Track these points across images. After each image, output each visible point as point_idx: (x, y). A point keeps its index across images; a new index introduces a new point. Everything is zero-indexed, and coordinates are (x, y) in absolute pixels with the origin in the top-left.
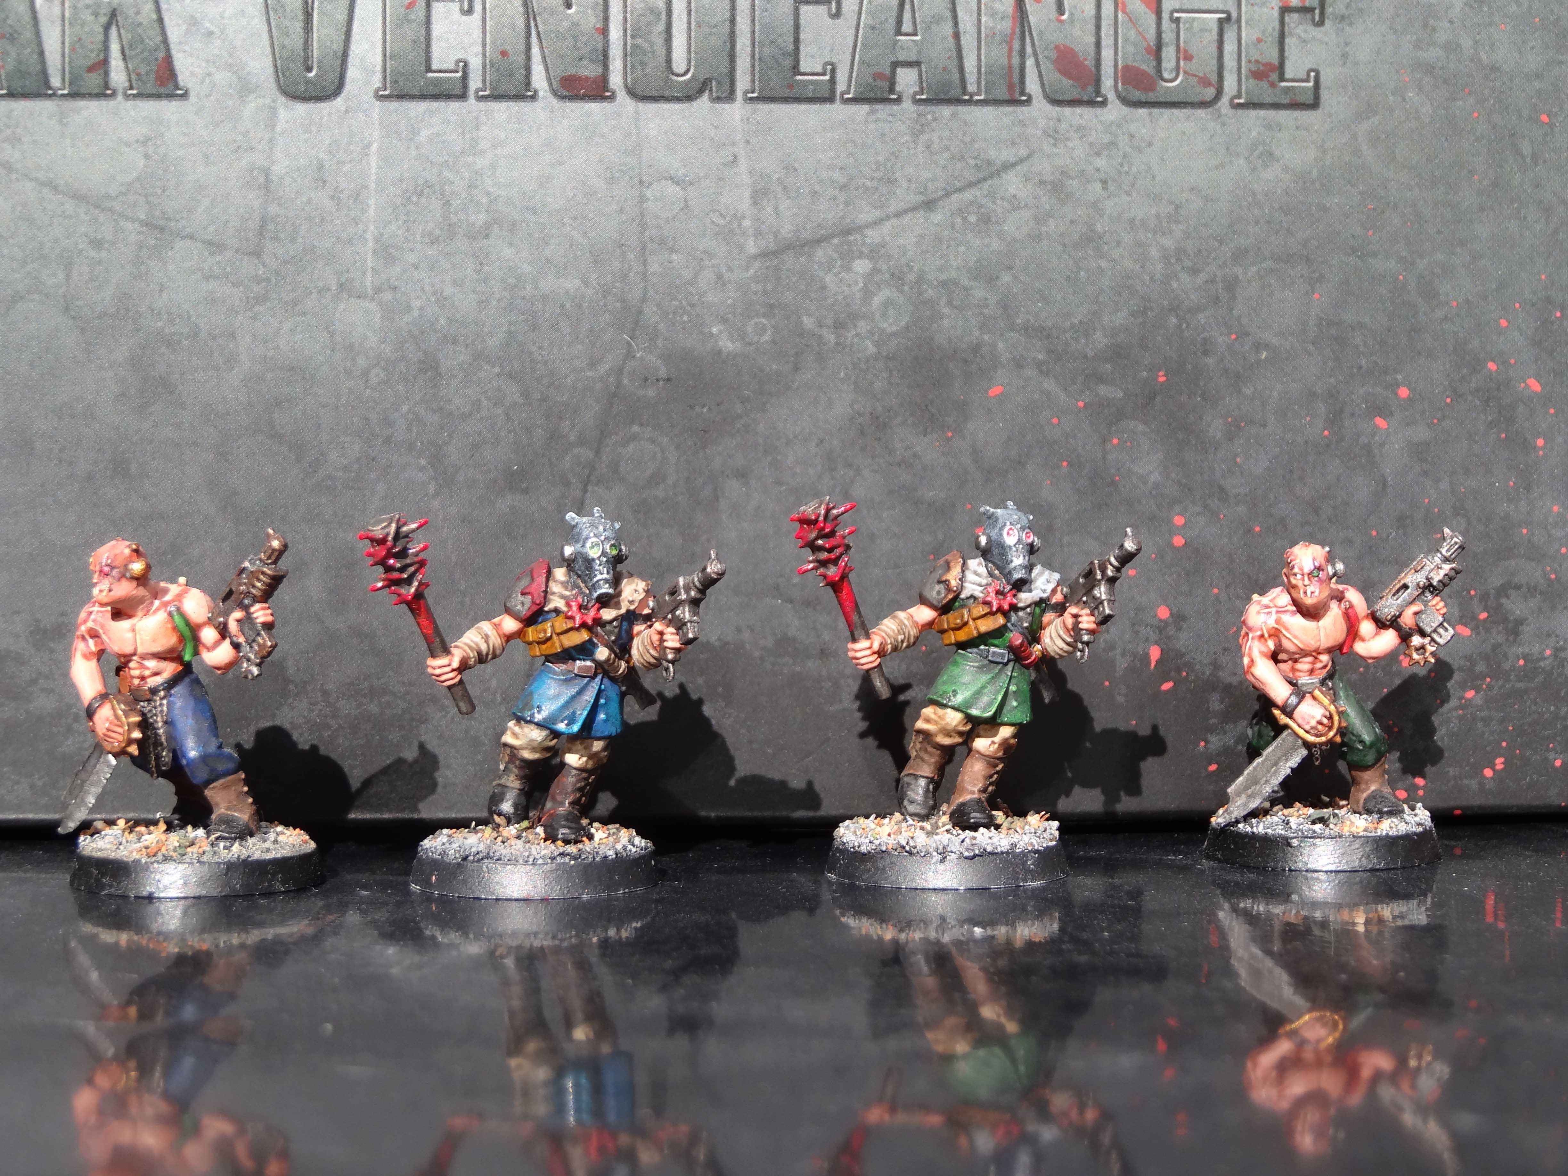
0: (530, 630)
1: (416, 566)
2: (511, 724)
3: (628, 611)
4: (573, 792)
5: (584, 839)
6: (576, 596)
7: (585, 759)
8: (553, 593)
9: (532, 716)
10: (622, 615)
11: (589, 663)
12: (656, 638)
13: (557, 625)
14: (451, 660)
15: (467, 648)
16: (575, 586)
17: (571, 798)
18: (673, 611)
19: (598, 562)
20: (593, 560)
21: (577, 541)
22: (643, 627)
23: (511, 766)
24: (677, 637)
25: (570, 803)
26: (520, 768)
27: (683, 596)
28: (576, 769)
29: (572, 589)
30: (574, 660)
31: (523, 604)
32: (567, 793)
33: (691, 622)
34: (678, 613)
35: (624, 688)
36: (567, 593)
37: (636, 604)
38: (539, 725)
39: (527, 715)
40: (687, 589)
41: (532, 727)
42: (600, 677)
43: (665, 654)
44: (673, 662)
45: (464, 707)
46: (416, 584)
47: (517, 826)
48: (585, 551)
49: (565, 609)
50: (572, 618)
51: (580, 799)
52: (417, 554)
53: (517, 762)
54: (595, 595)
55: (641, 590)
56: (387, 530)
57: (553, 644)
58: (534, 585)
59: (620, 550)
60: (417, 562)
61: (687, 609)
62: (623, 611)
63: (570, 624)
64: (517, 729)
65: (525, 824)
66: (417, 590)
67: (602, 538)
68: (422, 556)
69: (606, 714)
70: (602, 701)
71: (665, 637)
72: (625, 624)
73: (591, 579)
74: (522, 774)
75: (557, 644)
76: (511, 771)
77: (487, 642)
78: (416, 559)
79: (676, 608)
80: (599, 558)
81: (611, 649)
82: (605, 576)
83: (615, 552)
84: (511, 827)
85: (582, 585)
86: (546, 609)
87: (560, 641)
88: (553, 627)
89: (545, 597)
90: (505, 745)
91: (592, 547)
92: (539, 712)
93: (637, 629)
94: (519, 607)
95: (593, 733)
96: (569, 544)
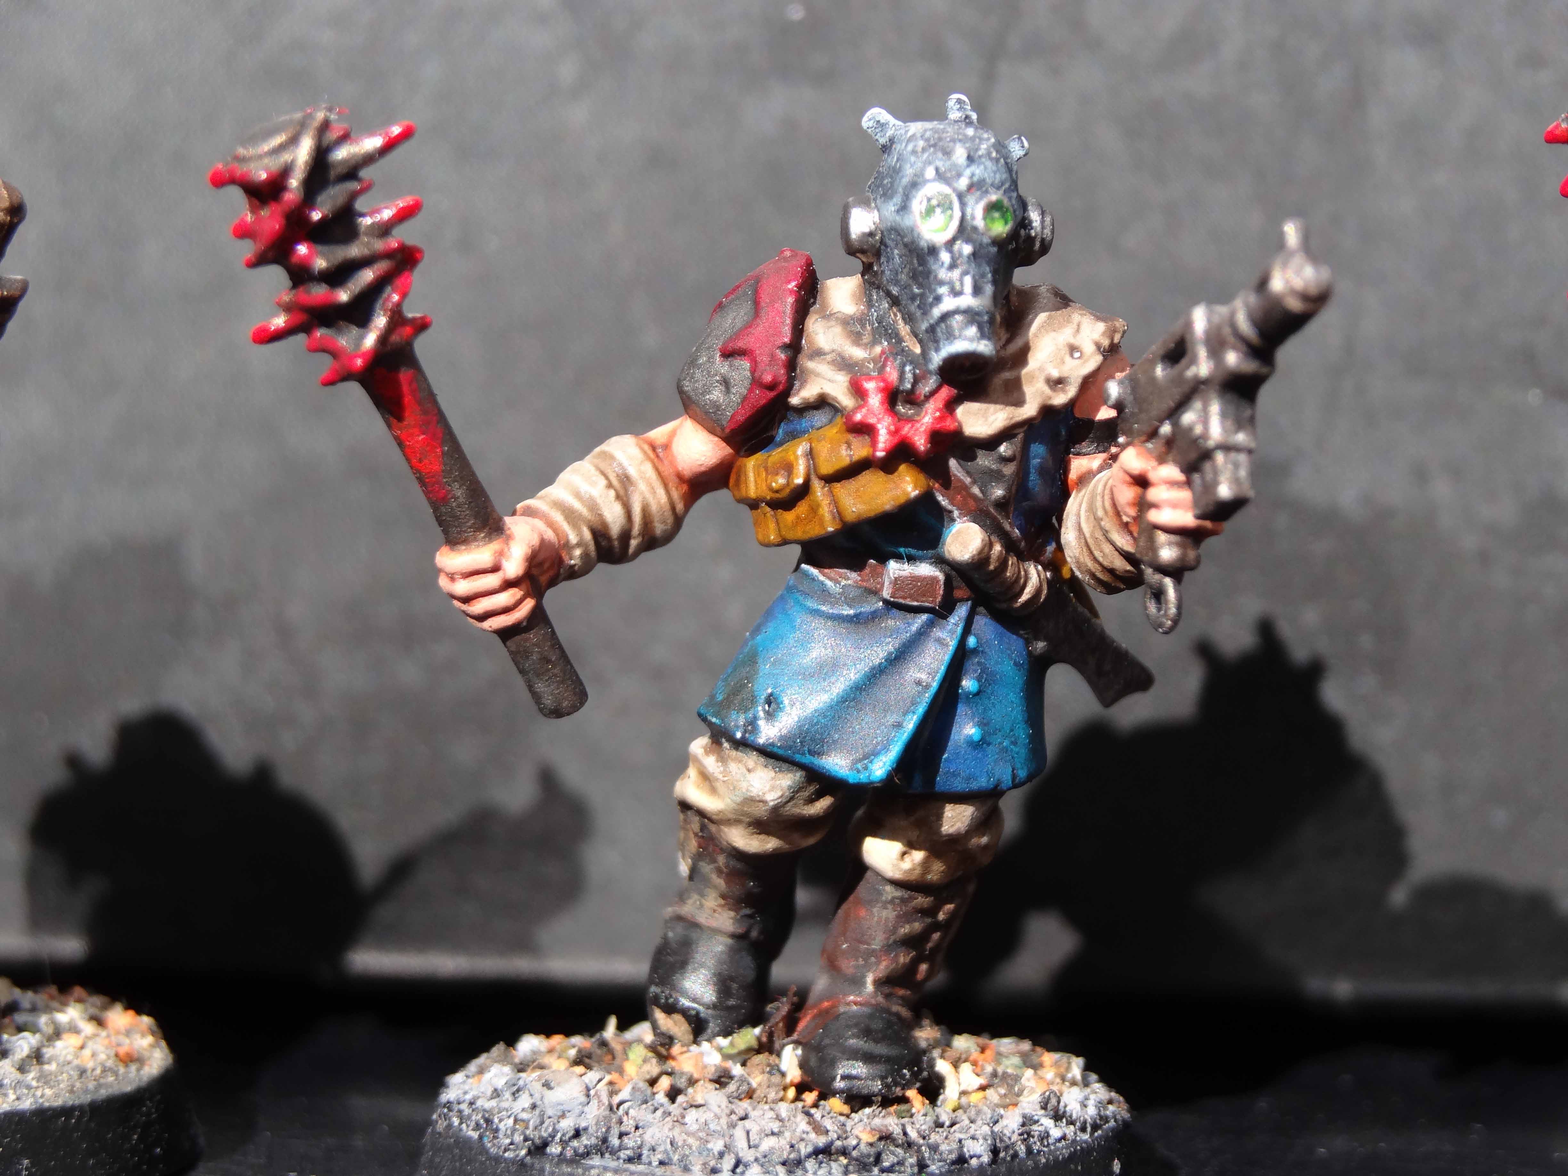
0: (751, 464)
1: (382, 266)
2: (699, 746)
3: (1047, 411)
4: (888, 948)
5: (911, 1093)
6: (881, 363)
7: (918, 856)
8: (818, 353)
9: (752, 724)
10: (1028, 423)
11: (925, 569)
12: (1127, 494)
13: (823, 450)
14: (501, 554)
15: (558, 518)
16: (885, 331)
17: (883, 967)
18: (1174, 413)
19: (945, 257)
20: (933, 251)
21: (887, 195)
22: (1095, 461)
23: (706, 868)
24: (1185, 495)
25: (879, 983)
26: (731, 875)
27: (1203, 367)
28: (896, 883)
29: (874, 342)
30: (883, 560)
31: (726, 383)
32: (873, 953)
33: (1227, 448)
34: (1188, 418)
35: (1041, 645)
36: (858, 353)
37: (1071, 391)
38: (768, 753)
39: (737, 722)
40: (1216, 346)
41: (752, 759)
42: (962, 611)
43: (1153, 547)
44: (1176, 572)
45: (548, 691)
46: (380, 321)
47: (722, 1041)
48: (907, 222)
49: (846, 400)
50: (865, 430)
51: (912, 968)
52: (384, 230)
53: (721, 859)
54: (937, 359)
55: (1089, 348)
56: (286, 157)
57: (814, 510)
58: (760, 329)
59: (1023, 223)
60: (388, 255)
61: (1215, 408)
62: (1029, 410)
63: (859, 450)
64: (711, 763)
65: (750, 1035)
66: (383, 340)
67: (963, 183)
68: (404, 235)
69: (983, 724)
70: (968, 684)
71: (1153, 494)
72: (1039, 452)
73: (925, 309)
74: (737, 890)
75: (826, 511)
76: (706, 882)
77: (624, 500)
78: (379, 245)
79: (1182, 404)
80: (950, 244)
81: (993, 527)
82: (967, 300)
83: (1000, 228)
84: (705, 1045)
85: (904, 329)
86: (795, 400)
87: (835, 502)
88: (811, 454)
89: (792, 365)
90: (685, 806)
91: (929, 211)
92: (770, 716)
93: (1078, 465)
94: (717, 395)
95: (942, 782)
96: (865, 203)
